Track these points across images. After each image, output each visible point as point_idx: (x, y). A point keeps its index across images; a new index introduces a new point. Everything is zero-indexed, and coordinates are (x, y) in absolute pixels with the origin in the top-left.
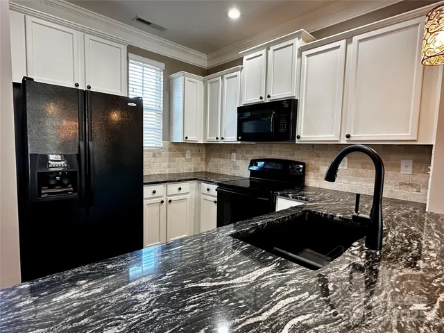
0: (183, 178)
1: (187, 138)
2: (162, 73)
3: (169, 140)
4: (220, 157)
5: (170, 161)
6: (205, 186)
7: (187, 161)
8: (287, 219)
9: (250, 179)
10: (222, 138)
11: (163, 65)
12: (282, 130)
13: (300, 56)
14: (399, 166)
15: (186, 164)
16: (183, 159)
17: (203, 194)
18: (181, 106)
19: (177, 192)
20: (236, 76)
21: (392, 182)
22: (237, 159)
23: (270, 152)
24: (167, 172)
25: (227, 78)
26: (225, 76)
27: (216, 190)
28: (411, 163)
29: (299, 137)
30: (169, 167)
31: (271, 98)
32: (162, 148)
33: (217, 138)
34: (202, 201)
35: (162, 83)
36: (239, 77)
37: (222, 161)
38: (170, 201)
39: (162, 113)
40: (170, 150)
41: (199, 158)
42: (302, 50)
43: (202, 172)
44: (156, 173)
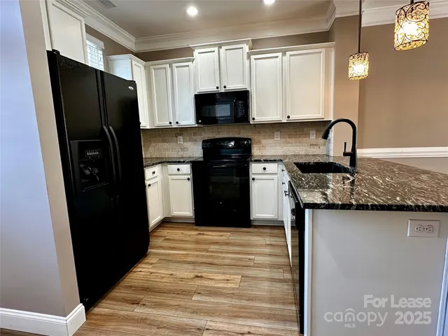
2: (102, 52)
4: (164, 141)
6: (174, 166)
10: (177, 123)
11: (102, 44)
13: (249, 58)
14: (309, 134)
17: (171, 175)
19: (152, 175)
20: (188, 66)
21: (306, 144)
22: (185, 141)
23: (219, 132)
25: (177, 67)
26: (174, 65)
28: (314, 132)
31: (227, 89)
33: (170, 123)
35: (103, 63)
36: (191, 67)
38: (149, 185)
42: (250, 54)
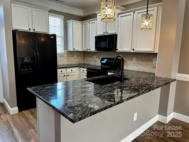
0: (73, 66)
1: (74, 49)
2: (63, 20)
3: (67, 50)
4: (89, 57)
5: (68, 59)
6: (82, 69)
7: (75, 59)
8: (105, 78)
9: (101, 66)
10: (89, 49)
11: (63, 17)
12: (111, 47)
13: (118, 16)
15: (75, 60)
16: (73, 58)
17: (82, 72)
18: (72, 35)
19: (70, 71)
20: (94, 22)
21: (150, 66)
22: (96, 58)
24: (66, 63)
25: (91, 23)
26: (90, 22)
27: (86, 70)
28: (156, 59)
29: (117, 50)
30: (67, 61)
31: (108, 33)
32: (64, 53)
33: (87, 49)
34: (81, 75)
35: (63, 24)
36: (96, 23)
37: (90, 59)
38: (68, 75)
39: (63, 38)
40: (67, 54)
41: (80, 58)
42: (119, 14)
43: (81, 64)
44: (62, 64)
